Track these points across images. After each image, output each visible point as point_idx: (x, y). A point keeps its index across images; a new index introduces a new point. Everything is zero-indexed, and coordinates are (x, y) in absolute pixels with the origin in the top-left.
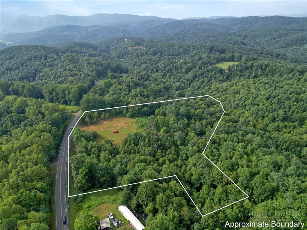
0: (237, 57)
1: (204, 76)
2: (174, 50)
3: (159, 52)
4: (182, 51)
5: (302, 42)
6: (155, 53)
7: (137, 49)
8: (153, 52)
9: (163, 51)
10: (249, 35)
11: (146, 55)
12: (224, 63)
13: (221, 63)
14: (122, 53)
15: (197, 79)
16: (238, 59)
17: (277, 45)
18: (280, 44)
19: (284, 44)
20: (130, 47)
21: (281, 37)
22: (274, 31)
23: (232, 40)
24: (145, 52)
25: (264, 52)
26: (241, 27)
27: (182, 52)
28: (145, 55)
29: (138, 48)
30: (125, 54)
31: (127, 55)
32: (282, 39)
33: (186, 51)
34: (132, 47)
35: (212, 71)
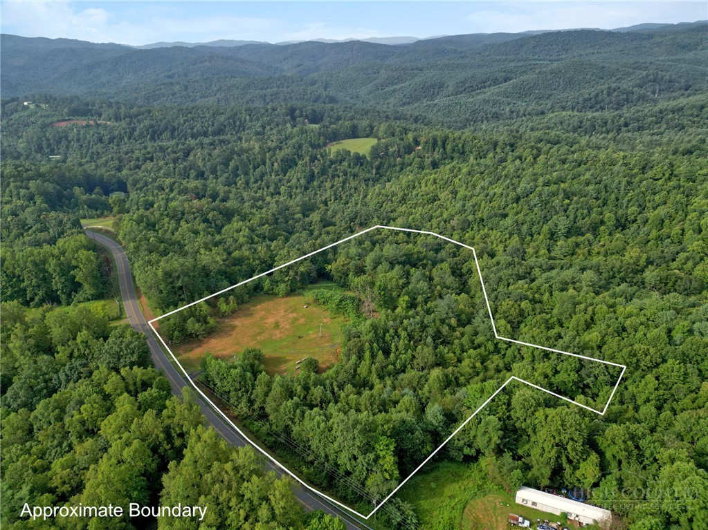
0: (365, 129)
1: (330, 176)
2: (202, 122)
3: (166, 129)
4: (225, 123)
5: (432, 93)
6: (154, 132)
7: (88, 126)
8: (148, 130)
9: (177, 126)
10: (331, 80)
11: (129, 138)
12: (343, 141)
13: (335, 143)
14: (48, 140)
15: (315, 183)
16: (368, 132)
17: (392, 99)
18: (397, 96)
19: (404, 96)
20: (59, 121)
21: (393, 84)
22: (370, 71)
23: (309, 92)
24: (126, 133)
25: (389, 114)
26: (299, 66)
27: (225, 126)
28: (126, 139)
29: (91, 122)
30: (59, 142)
31: (64, 143)
32: (397, 87)
33: (235, 123)
34: (64, 120)
35: (341, 162)
